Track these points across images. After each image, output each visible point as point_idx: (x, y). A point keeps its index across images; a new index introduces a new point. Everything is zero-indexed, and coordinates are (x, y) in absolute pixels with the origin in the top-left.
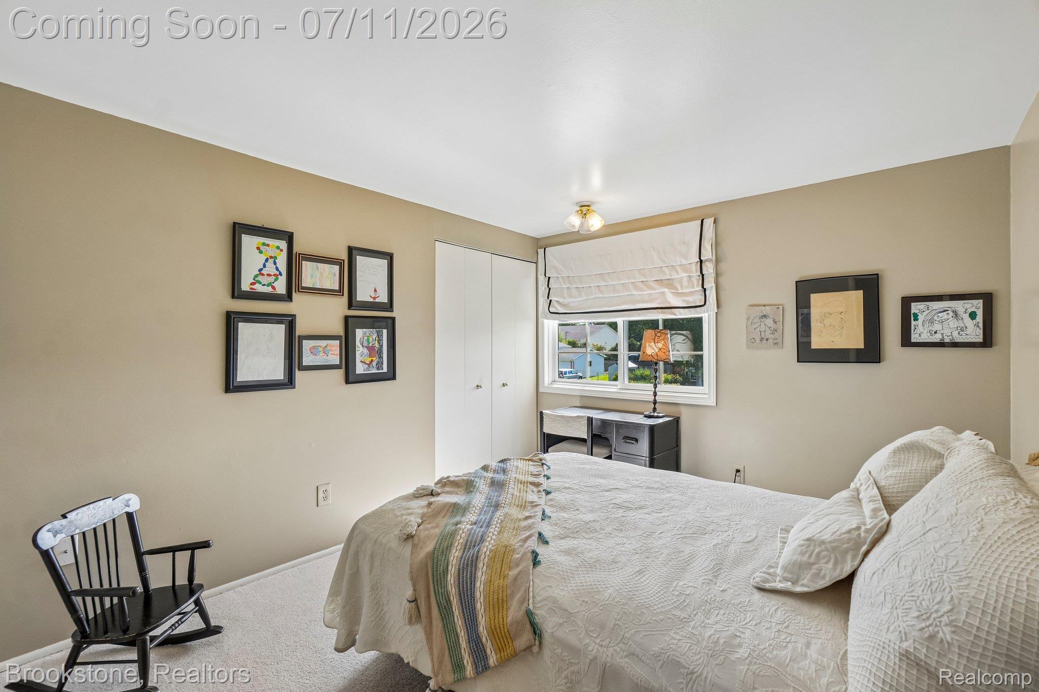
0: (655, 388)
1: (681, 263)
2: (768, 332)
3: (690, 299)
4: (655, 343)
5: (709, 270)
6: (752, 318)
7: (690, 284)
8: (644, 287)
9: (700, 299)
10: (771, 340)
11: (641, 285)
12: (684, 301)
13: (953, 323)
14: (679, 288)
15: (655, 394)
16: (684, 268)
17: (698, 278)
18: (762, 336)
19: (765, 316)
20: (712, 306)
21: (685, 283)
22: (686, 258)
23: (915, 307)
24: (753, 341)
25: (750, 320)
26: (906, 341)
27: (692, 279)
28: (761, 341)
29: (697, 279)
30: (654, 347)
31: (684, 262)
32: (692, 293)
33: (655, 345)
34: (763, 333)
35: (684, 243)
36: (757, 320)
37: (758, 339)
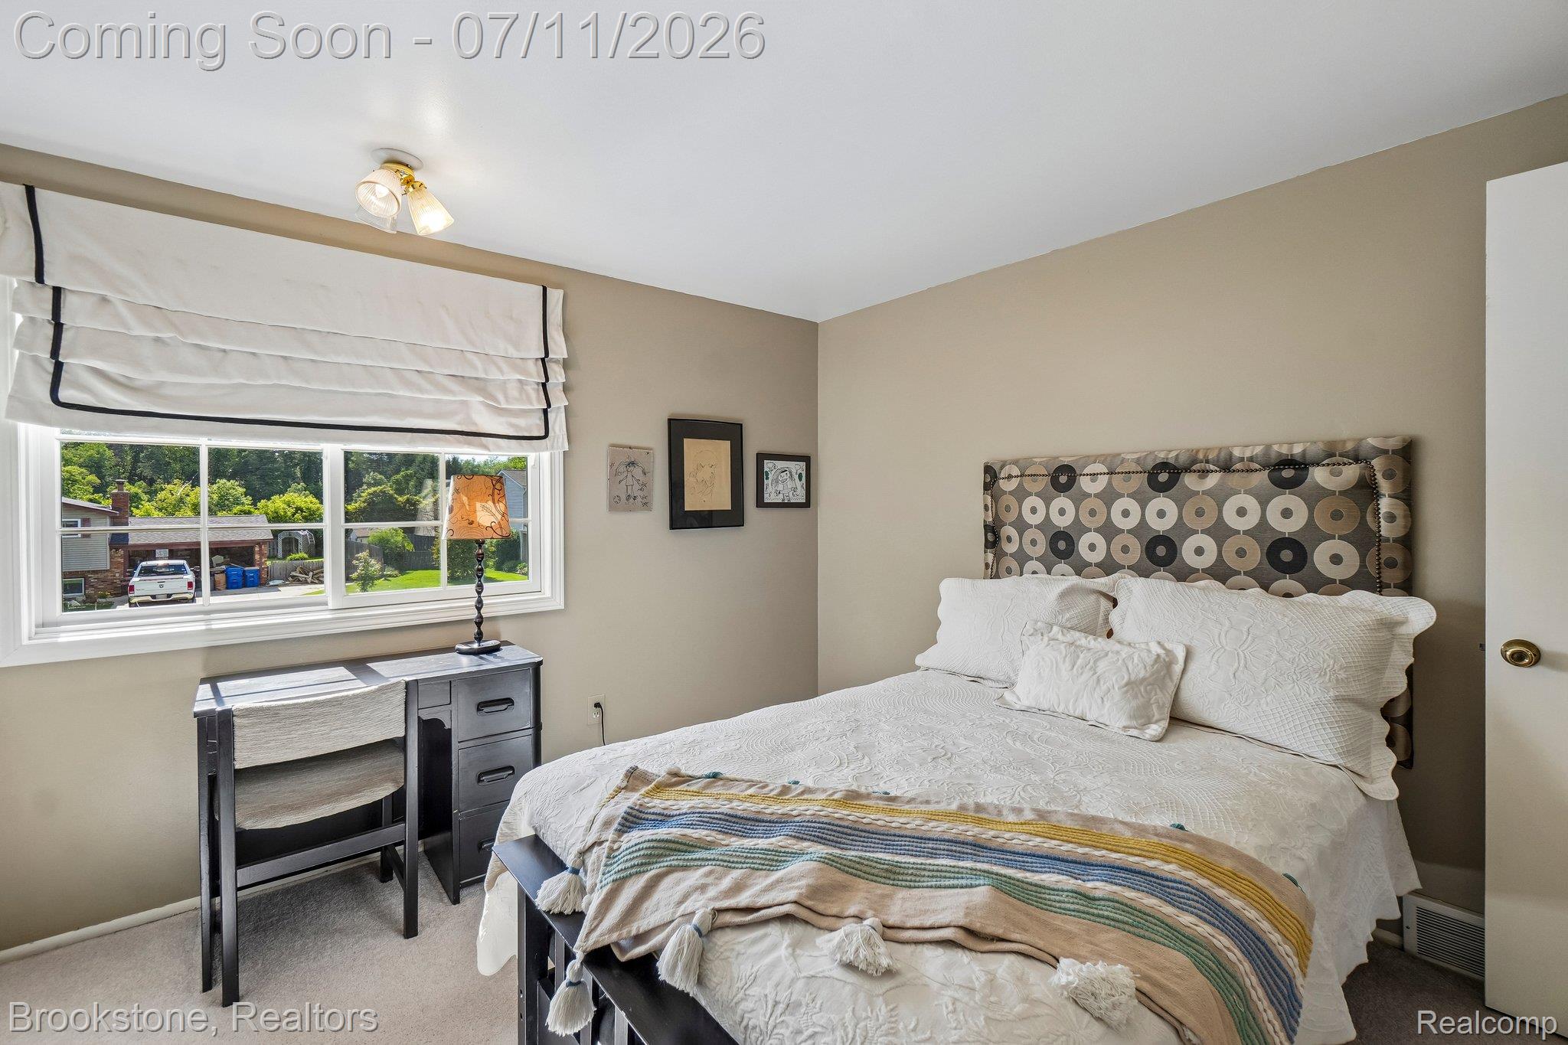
0: (479, 593)
1: (507, 353)
2: (637, 487)
3: (522, 422)
4: (494, 503)
5: (559, 378)
6: (617, 464)
7: (524, 397)
8: (428, 387)
9: (537, 425)
10: (639, 499)
11: (416, 378)
12: (512, 425)
13: (790, 484)
14: (501, 397)
15: (479, 605)
16: (515, 364)
17: (536, 386)
18: (629, 492)
19: (632, 464)
20: (560, 440)
21: (514, 392)
22: (517, 346)
23: (768, 465)
24: (617, 499)
25: (614, 468)
26: (760, 503)
27: (525, 387)
28: (627, 500)
29: (533, 389)
30: (494, 510)
31: (512, 352)
32: (524, 413)
33: (495, 507)
34: (629, 488)
35: (511, 318)
36: (622, 469)
37: (624, 497)
